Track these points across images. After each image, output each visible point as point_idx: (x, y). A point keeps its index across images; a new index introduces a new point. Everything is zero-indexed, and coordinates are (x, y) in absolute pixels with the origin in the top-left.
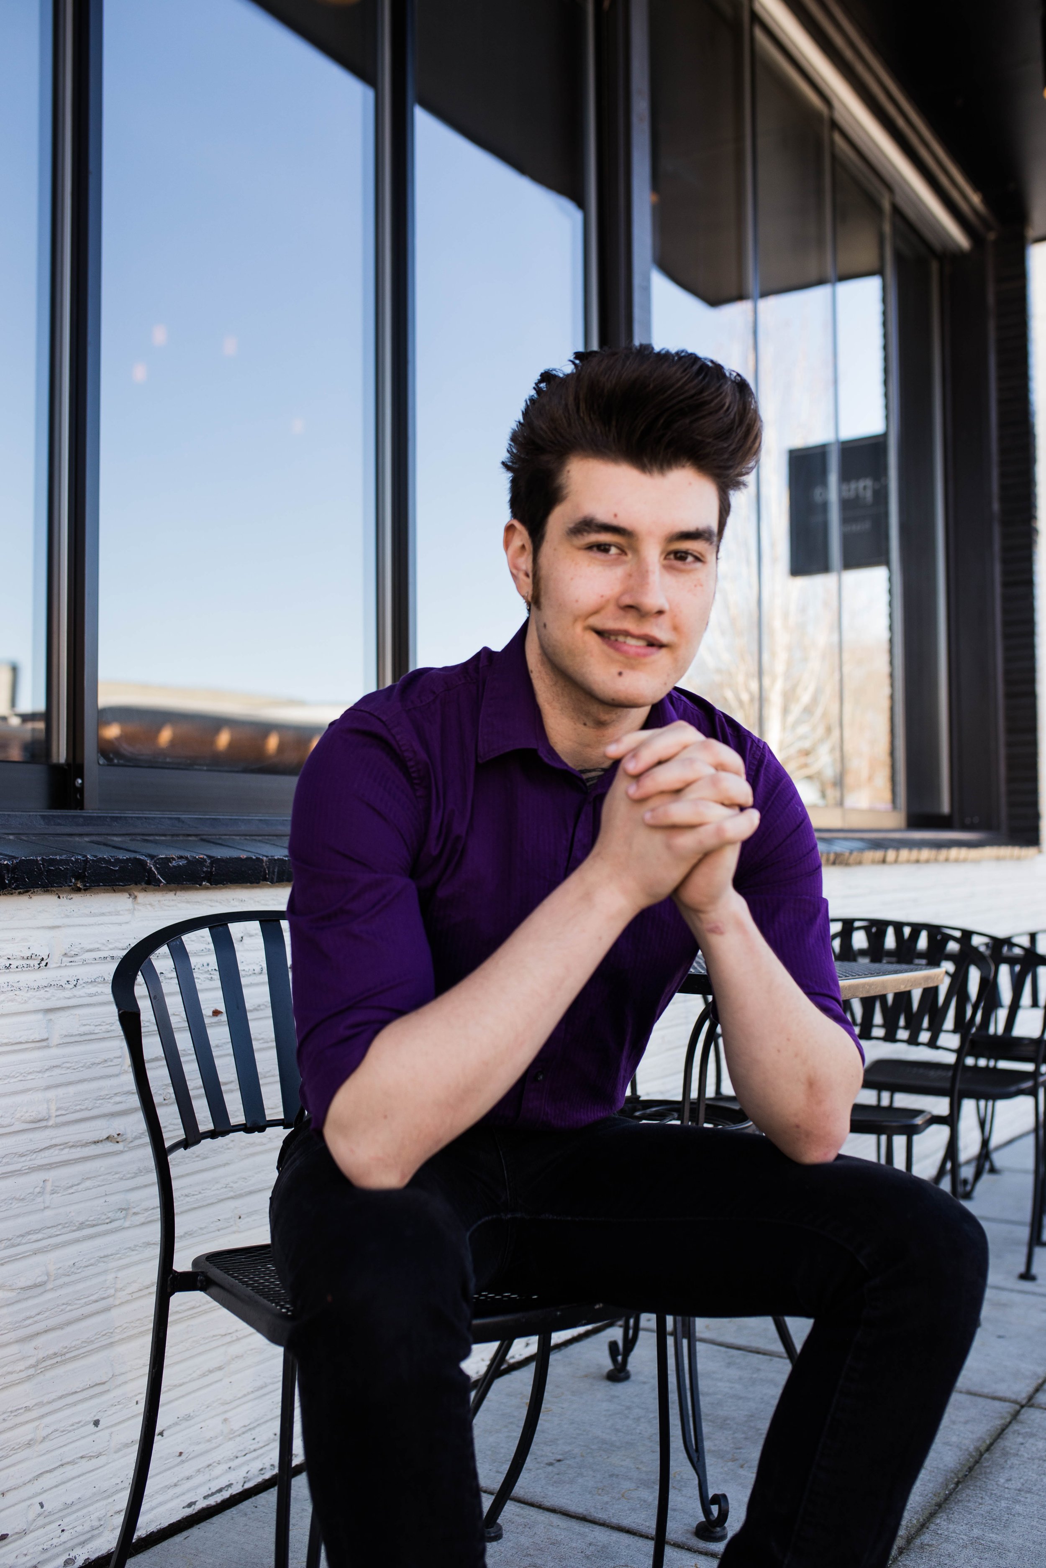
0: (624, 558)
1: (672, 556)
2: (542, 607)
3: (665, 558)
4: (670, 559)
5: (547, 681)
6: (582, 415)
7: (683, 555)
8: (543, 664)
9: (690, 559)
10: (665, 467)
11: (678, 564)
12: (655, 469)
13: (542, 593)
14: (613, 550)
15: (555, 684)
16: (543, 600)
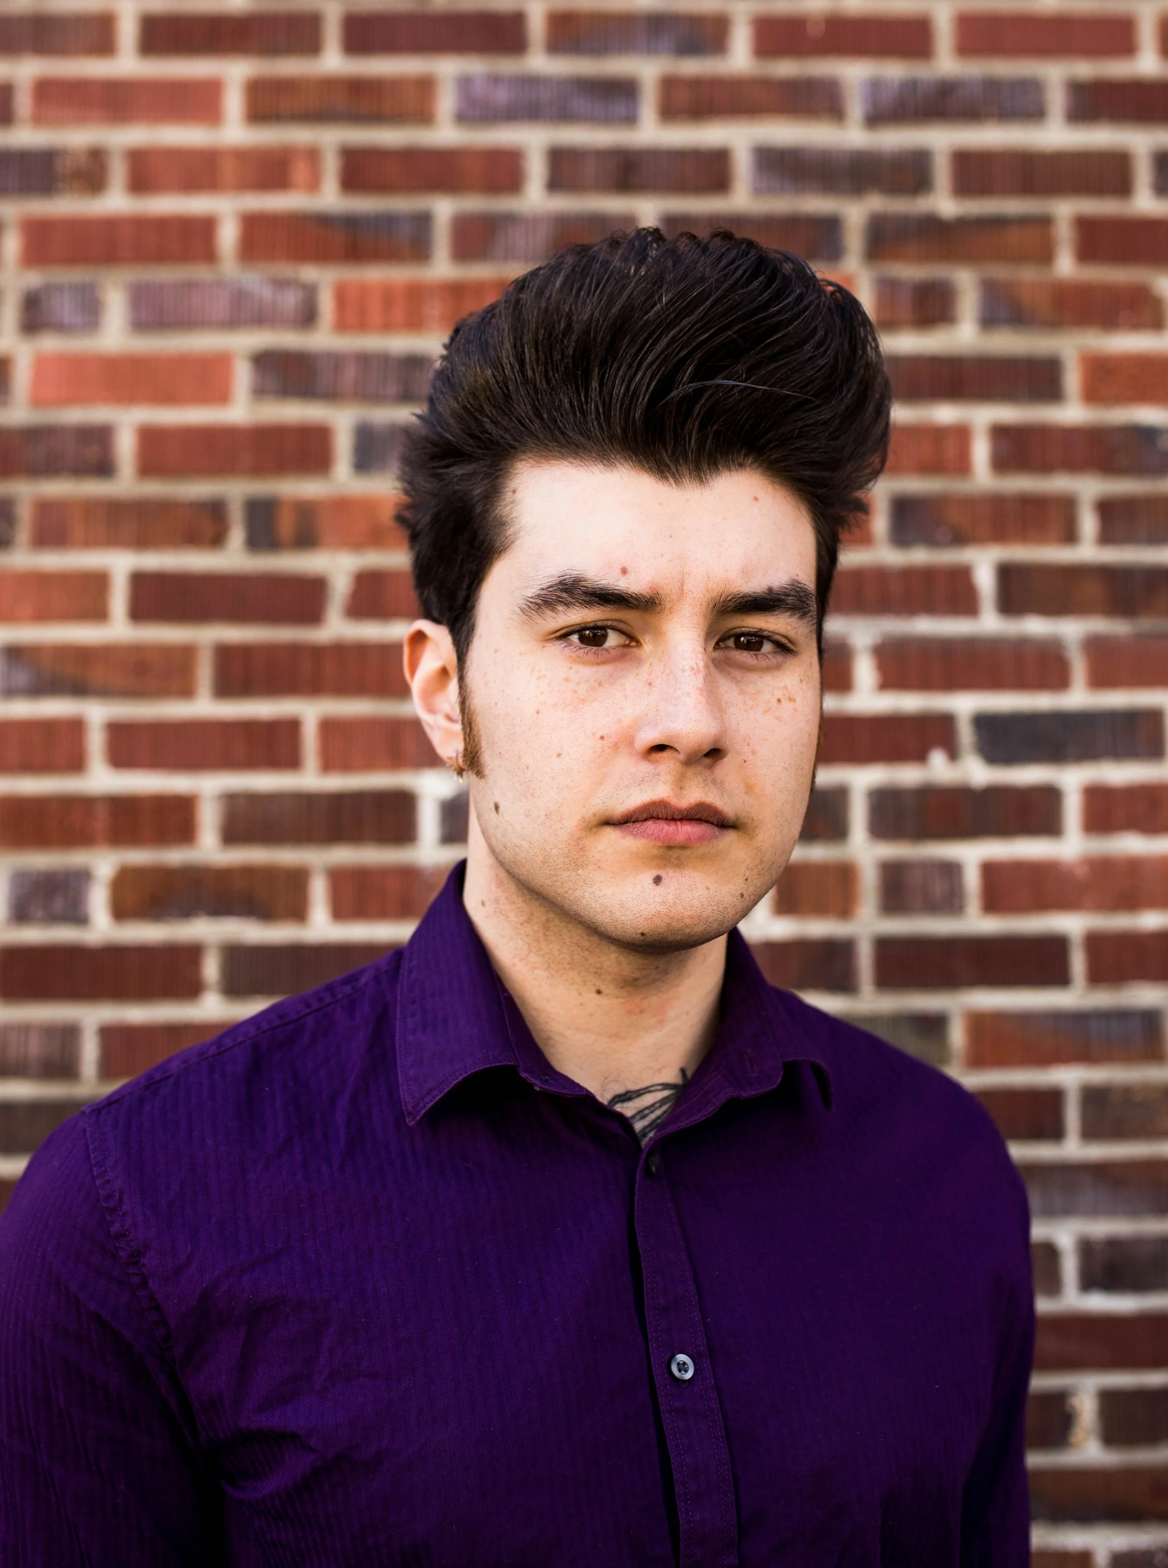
0: (636, 651)
1: (731, 643)
2: (486, 772)
3: (717, 647)
4: (727, 647)
5: (512, 915)
6: (530, 373)
7: (754, 639)
8: (500, 884)
9: (767, 647)
10: (705, 467)
11: (744, 657)
12: (684, 470)
13: (484, 744)
14: (613, 640)
15: (529, 920)
16: (487, 758)
